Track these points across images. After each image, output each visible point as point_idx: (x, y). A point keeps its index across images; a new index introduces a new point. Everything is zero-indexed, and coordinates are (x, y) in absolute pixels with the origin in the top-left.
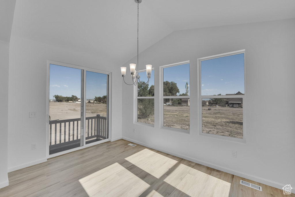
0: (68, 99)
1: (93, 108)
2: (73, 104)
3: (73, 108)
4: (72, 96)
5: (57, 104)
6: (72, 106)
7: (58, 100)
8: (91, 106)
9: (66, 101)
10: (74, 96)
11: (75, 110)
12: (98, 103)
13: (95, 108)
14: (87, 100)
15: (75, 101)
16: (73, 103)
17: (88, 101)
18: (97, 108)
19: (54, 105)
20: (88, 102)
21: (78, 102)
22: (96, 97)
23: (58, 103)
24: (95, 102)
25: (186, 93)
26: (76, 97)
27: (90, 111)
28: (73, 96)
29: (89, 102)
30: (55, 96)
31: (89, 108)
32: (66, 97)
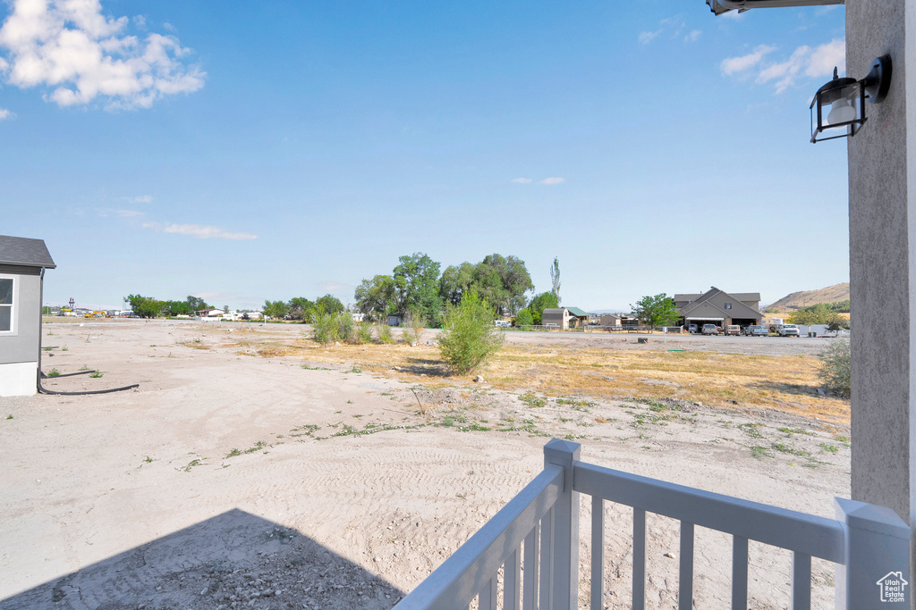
0: (173, 310)
1: (262, 337)
2: (191, 325)
3: (191, 339)
4: (189, 297)
5: (138, 324)
6: (187, 332)
7: (140, 310)
8: (253, 331)
9: (166, 314)
10: (195, 299)
11: (199, 345)
12: (275, 322)
13: (268, 337)
14: (238, 311)
15: (198, 314)
16: (191, 322)
17: (241, 315)
18: (276, 337)
19: (127, 328)
20: (243, 318)
21: (206, 319)
22: (268, 303)
23: (140, 321)
24: (266, 317)
25: (553, 290)
26: (201, 301)
27: (253, 350)
28: (192, 299)
29: (246, 318)
30: (131, 297)
31: (249, 337)
32: (169, 303)
